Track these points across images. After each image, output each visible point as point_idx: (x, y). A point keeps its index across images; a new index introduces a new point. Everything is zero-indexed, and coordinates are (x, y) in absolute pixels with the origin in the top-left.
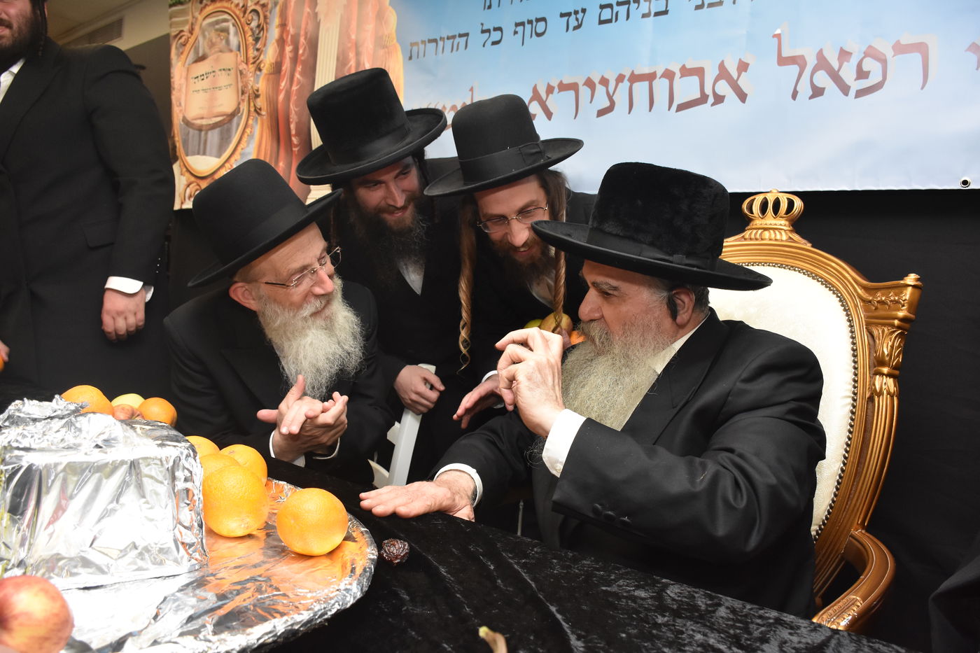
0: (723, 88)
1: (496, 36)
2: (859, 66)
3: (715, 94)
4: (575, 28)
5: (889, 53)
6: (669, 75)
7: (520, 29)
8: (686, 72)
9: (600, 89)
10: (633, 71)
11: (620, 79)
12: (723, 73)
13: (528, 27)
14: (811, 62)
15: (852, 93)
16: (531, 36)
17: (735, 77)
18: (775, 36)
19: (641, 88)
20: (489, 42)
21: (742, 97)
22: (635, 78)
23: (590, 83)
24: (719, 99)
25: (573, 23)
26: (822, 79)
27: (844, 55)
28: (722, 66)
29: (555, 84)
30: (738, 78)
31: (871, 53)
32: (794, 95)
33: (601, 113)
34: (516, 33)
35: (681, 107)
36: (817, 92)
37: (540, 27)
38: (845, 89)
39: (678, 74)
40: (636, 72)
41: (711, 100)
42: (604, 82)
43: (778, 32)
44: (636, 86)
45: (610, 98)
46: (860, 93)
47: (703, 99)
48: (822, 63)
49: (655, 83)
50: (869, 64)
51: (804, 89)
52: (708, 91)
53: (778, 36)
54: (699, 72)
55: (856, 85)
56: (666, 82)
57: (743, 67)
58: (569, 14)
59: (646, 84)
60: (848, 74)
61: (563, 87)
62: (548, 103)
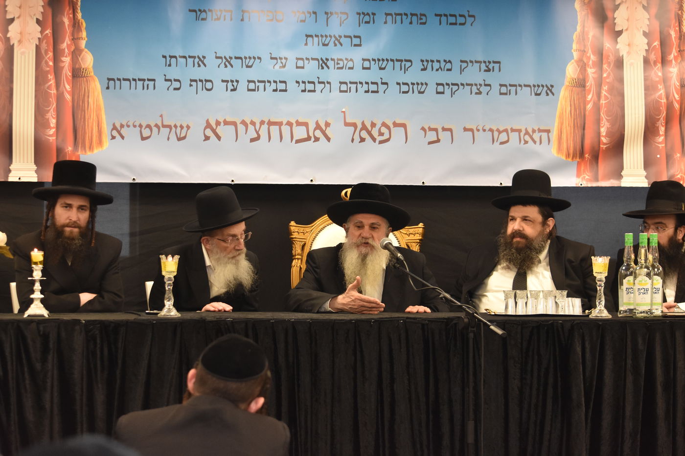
0: (318, 134)
1: (177, 85)
2: (380, 129)
3: (315, 137)
4: (232, 90)
5: (391, 126)
6: (289, 124)
7: (194, 84)
8: (299, 124)
9: (251, 127)
10: (269, 120)
11: (262, 123)
12: (318, 127)
13: (200, 84)
14: (359, 126)
15: (377, 142)
16: (202, 90)
17: (324, 129)
18: (342, 112)
19: (274, 129)
20: (171, 88)
21: (328, 139)
22: (270, 123)
23: (244, 123)
24: (317, 139)
25: (230, 87)
26: (364, 134)
27: (373, 125)
28: (317, 123)
29: (221, 120)
30: (326, 129)
31: (384, 124)
32: (353, 140)
33: (252, 140)
34: (191, 85)
35: (298, 141)
36: (362, 140)
37: (209, 85)
38: (374, 140)
39: (295, 124)
40: (271, 120)
41: (313, 139)
42: (253, 123)
43: (344, 110)
44: (272, 128)
45: (257, 133)
46: (381, 142)
47: (308, 139)
48: (364, 127)
49: (282, 127)
50: (384, 130)
51: (357, 139)
52: (311, 134)
53: (344, 112)
54: (306, 124)
55: (379, 138)
56: (288, 128)
57: (327, 125)
58: (227, 81)
59: (278, 127)
60: (375, 133)
61: (226, 123)
62: (217, 131)
